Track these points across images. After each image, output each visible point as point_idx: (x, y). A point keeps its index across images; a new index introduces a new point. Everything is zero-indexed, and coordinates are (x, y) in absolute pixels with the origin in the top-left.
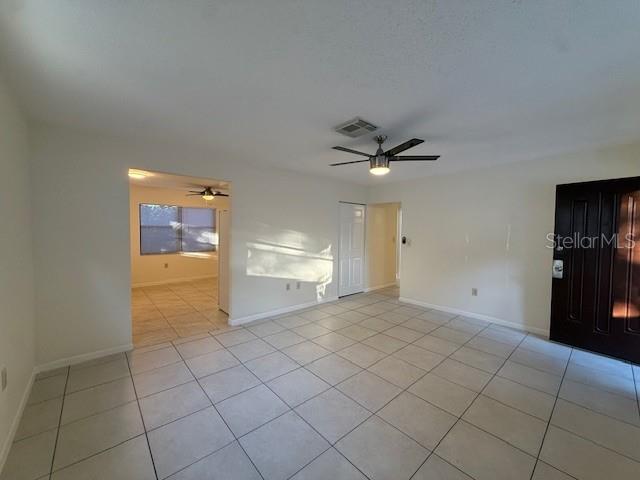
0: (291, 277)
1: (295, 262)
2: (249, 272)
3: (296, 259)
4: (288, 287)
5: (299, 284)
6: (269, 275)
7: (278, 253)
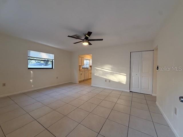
0: (107, 78)
1: (108, 74)
2: (95, 74)
3: (109, 73)
4: (106, 81)
5: (110, 81)
6: (100, 76)
7: (103, 71)
